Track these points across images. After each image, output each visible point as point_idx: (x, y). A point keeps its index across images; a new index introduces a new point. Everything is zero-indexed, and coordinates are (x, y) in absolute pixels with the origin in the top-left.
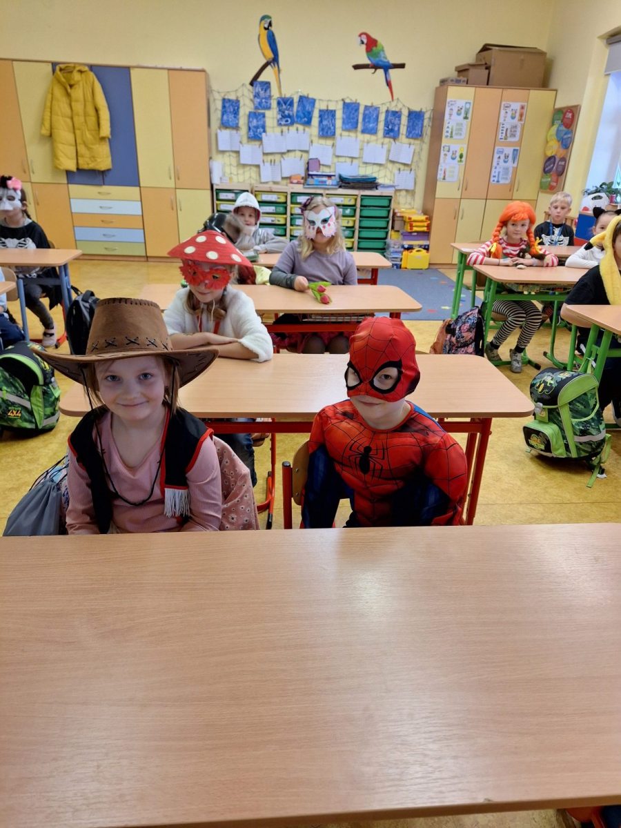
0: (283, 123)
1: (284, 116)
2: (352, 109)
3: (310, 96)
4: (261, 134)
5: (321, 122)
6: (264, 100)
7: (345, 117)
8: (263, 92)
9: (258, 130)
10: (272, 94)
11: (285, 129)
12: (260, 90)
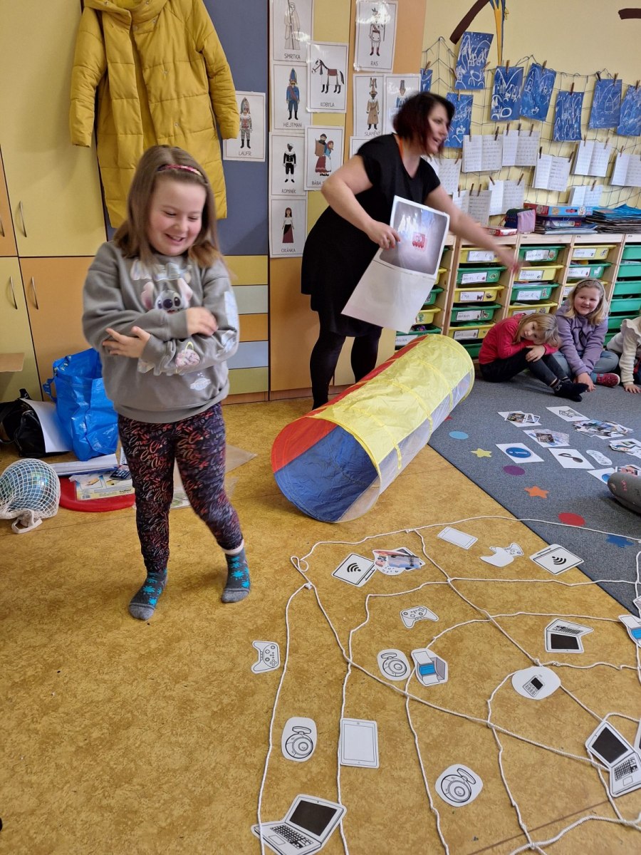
0: (500, 115)
1: (501, 104)
2: (609, 92)
3: (546, 67)
4: (461, 137)
5: (558, 115)
6: (472, 72)
7: (595, 106)
8: (473, 55)
9: (458, 129)
10: (488, 61)
11: (502, 126)
12: (470, 52)
